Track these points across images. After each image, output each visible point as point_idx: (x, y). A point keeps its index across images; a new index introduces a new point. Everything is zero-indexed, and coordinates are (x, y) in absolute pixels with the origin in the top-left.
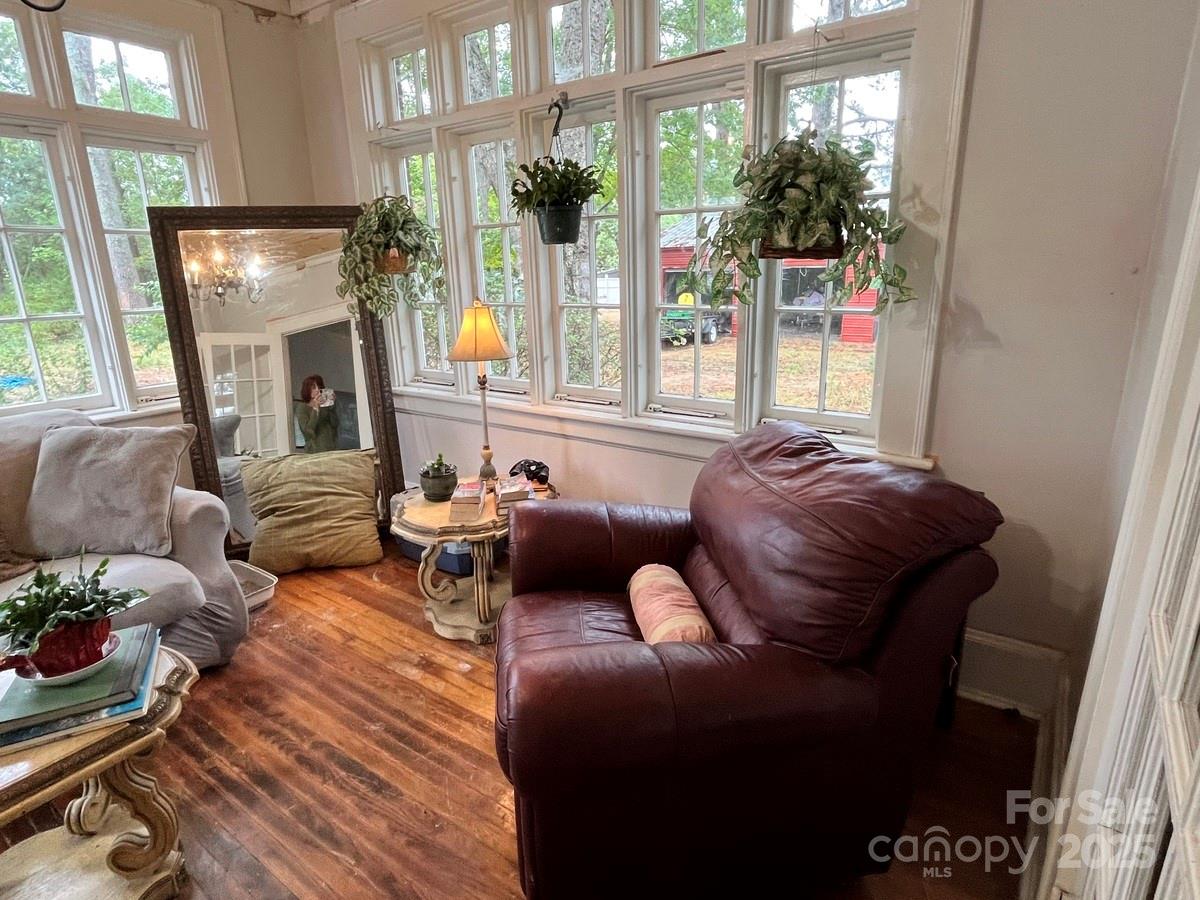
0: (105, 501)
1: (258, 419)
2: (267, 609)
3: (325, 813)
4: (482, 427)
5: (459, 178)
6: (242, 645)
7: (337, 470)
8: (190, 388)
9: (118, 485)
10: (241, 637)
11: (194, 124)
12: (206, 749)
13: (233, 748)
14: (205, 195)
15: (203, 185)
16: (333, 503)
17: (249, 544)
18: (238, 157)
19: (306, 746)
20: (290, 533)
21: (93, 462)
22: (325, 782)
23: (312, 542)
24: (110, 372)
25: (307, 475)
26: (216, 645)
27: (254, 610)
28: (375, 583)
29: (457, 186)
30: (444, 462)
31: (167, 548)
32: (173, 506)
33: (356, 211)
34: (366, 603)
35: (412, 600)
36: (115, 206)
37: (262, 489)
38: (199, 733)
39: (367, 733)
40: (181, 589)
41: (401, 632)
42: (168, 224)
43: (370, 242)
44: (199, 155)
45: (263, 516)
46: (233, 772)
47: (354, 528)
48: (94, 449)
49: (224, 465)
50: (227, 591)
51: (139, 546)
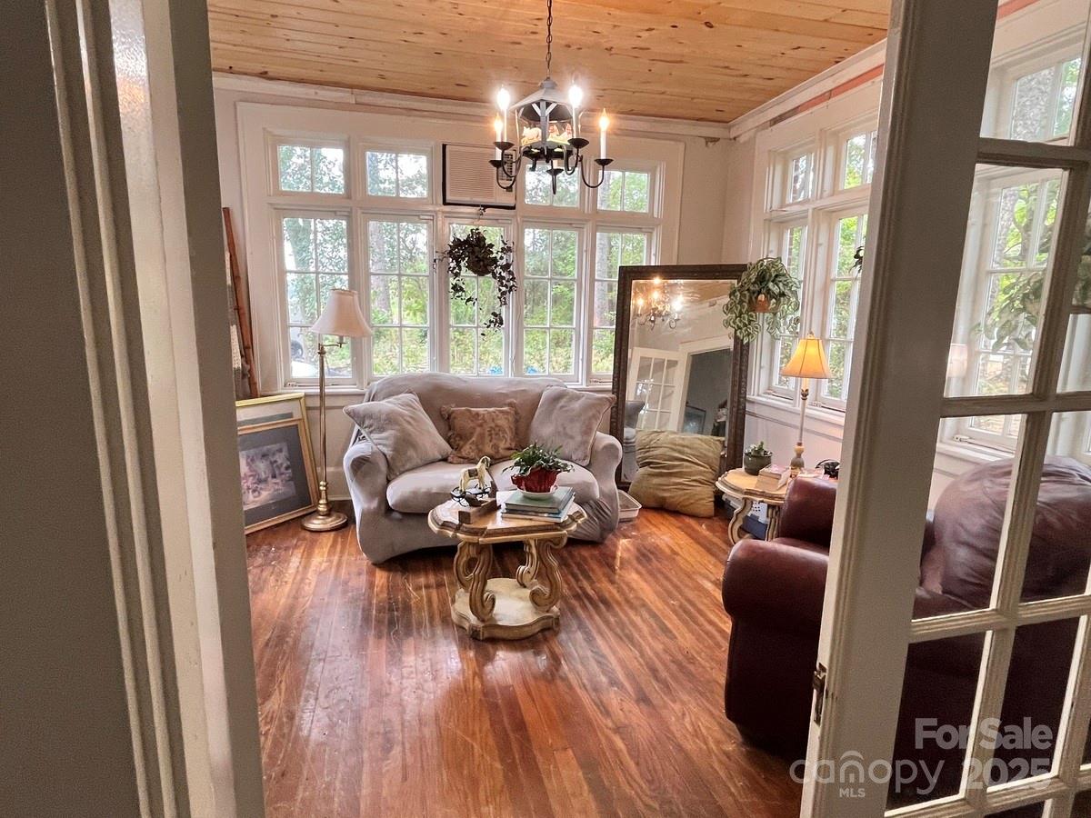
0: (564, 428)
1: (658, 414)
2: (631, 523)
3: (631, 628)
4: (798, 431)
5: (826, 244)
6: (610, 536)
7: (695, 446)
8: (619, 377)
9: (572, 421)
10: (611, 530)
11: (656, 216)
12: (581, 578)
13: (594, 582)
14: (653, 258)
15: (653, 252)
16: (687, 467)
17: (630, 484)
18: (677, 231)
19: (631, 596)
20: (656, 481)
21: (562, 407)
22: (636, 615)
23: (669, 490)
24: (580, 362)
25: (675, 445)
26: (598, 528)
27: (622, 521)
28: (703, 529)
29: (822, 251)
30: (765, 448)
31: (586, 462)
32: (595, 439)
33: (743, 268)
34: (692, 538)
35: (724, 546)
36: (605, 257)
37: (647, 448)
38: (579, 569)
39: (667, 604)
40: (588, 485)
41: (709, 562)
42: (630, 276)
43: (748, 290)
44: (655, 234)
45: (643, 466)
46: (591, 592)
47: (698, 489)
48: (565, 400)
49: (627, 432)
50: (611, 498)
51: (574, 458)
